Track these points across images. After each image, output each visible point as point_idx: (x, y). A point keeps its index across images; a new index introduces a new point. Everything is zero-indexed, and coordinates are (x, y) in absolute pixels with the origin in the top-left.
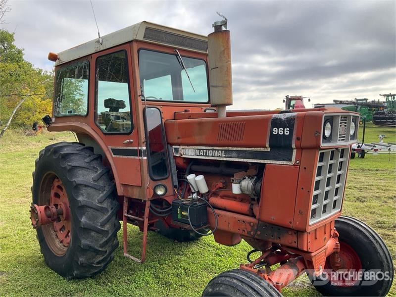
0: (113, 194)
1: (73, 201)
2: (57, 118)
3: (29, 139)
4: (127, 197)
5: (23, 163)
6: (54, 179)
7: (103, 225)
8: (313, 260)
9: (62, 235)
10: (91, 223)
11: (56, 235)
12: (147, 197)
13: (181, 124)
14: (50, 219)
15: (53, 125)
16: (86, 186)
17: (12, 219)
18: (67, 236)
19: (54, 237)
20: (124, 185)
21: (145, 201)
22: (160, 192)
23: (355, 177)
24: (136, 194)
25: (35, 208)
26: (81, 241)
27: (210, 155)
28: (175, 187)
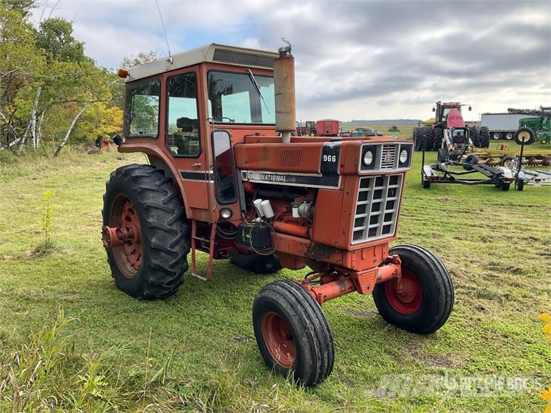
0: (182, 218)
1: (144, 223)
2: (127, 138)
3: (91, 158)
4: (195, 220)
5: (86, 187)
6: (125, 202)
7: (172, 247)
8: (359, 278)
9: (133, 258)
10: (161, 244)
11: (128, 259)
12: (214, 219)
13: (248, 149)
14: (121, 241)
15: (124, 146)
16: (156, 208)
17: (80, 247)
18: (138, 260)
19: (125, 261)
20: (192, 208)
21: (211, 224)
22: (225, 216)
23: (494, 213)
24: (203, 217)
25: (107, 229)
26: (151, 261)
27: (274, 180)
28: (243, 211)
